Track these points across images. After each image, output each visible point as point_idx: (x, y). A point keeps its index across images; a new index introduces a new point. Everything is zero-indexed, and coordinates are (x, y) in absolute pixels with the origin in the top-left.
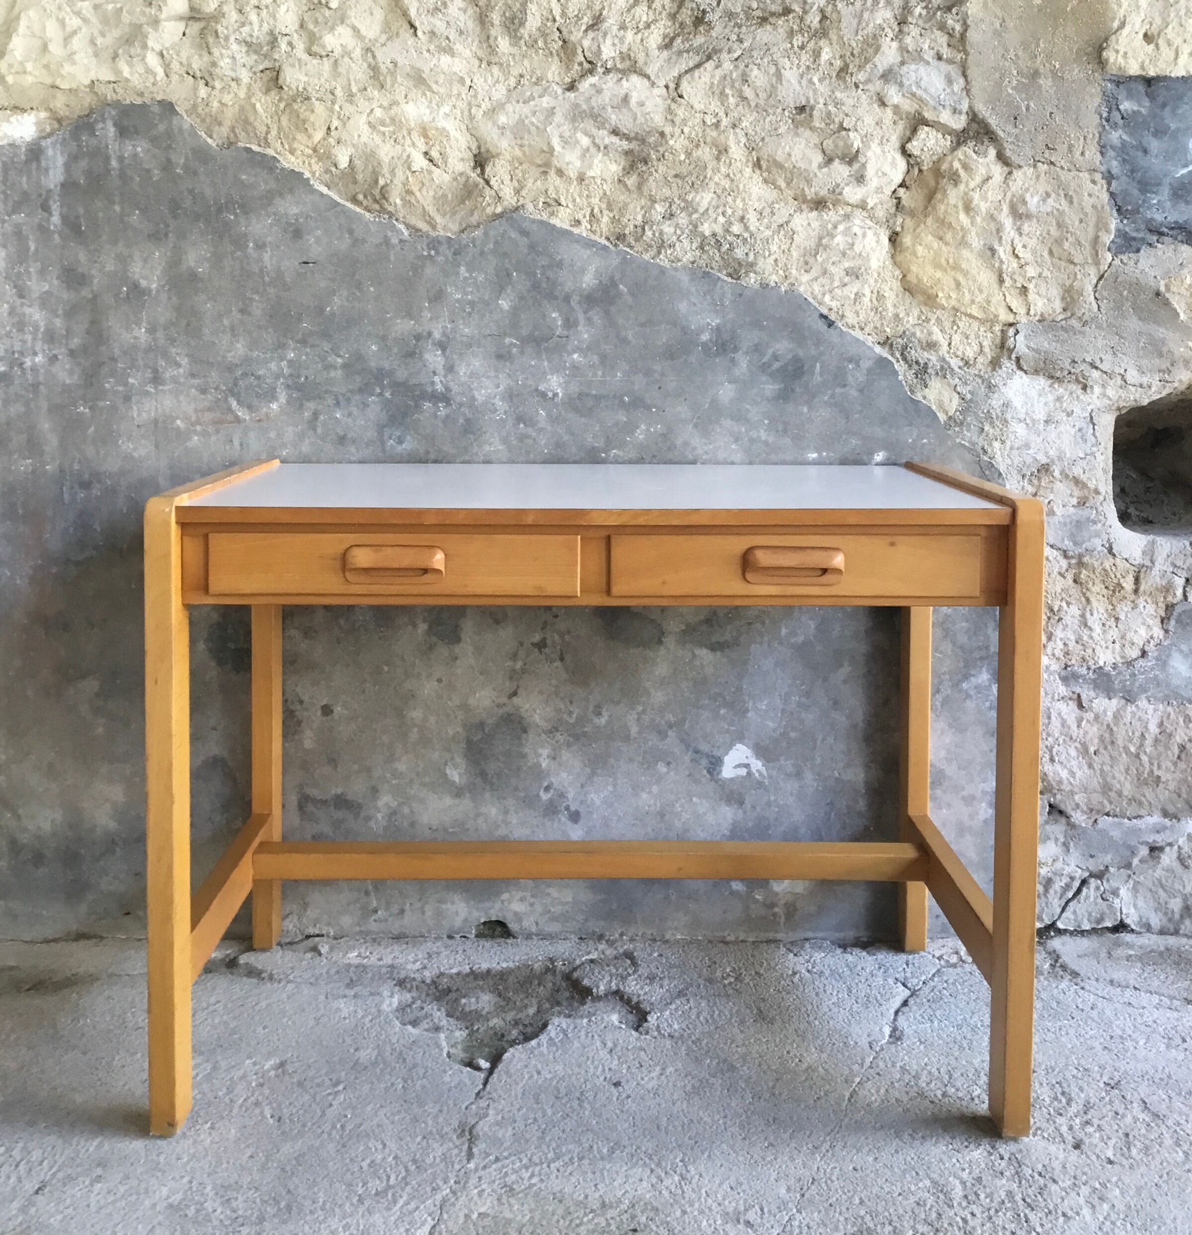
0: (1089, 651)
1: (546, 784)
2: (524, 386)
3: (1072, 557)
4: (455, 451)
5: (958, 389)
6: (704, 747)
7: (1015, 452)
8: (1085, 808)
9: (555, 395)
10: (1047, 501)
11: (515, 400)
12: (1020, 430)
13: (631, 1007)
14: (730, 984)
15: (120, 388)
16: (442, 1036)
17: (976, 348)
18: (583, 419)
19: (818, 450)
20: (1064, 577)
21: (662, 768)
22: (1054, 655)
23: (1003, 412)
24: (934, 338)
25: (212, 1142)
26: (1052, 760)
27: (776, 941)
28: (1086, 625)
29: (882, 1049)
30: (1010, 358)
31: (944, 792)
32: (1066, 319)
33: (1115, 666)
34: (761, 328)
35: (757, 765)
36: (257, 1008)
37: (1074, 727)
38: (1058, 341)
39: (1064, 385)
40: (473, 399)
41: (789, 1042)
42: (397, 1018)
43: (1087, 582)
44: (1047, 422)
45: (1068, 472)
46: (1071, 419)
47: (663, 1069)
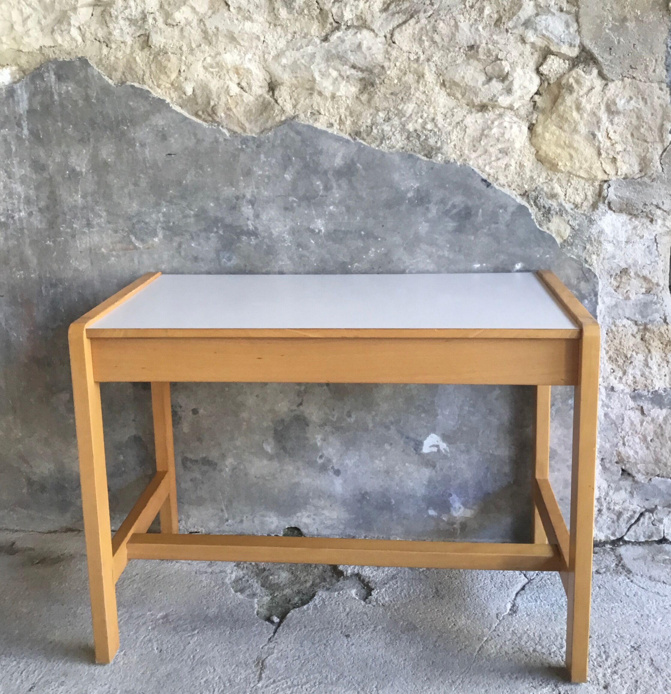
0: (649, 381)
1: (320, 454)
2: (301, 226)
3: (640, 325)
5: (570, 223)
6: (412, 435)
7: (606, 261)
8: (644, 472)
9: (320, 231)
10: (625, 291)
11: (296, 234)
12: (609, 248)
13: (364, 585)
14: (423, 571)
15: (69, 230)
16: (256, 600)
17: (583, 196)
18: (337, 245)
19: (481, 262)
20: (635, 337)
21: (387, 447)
22: (627, 383)
23: (598, 237)
24: (555, 191)
25: (124, 664)
26: (624, 444)
28: (647, 366)
29: (504, 618)
30: (604, 203)
31: (556, 463)
32: (641, 177)
33: (665, 390)
34: (446, 189)
35: (443, 446)
36: (157, 579)
37: (639, 426)
38: (635, 192)
39: (639, 219)
40: (271, 234)
41: (450, 611)
42: (233, 588)
43: (649, 340)
44: (627, 242)
45: (639, 273)
46: (642, 240)
47: (375, 627)
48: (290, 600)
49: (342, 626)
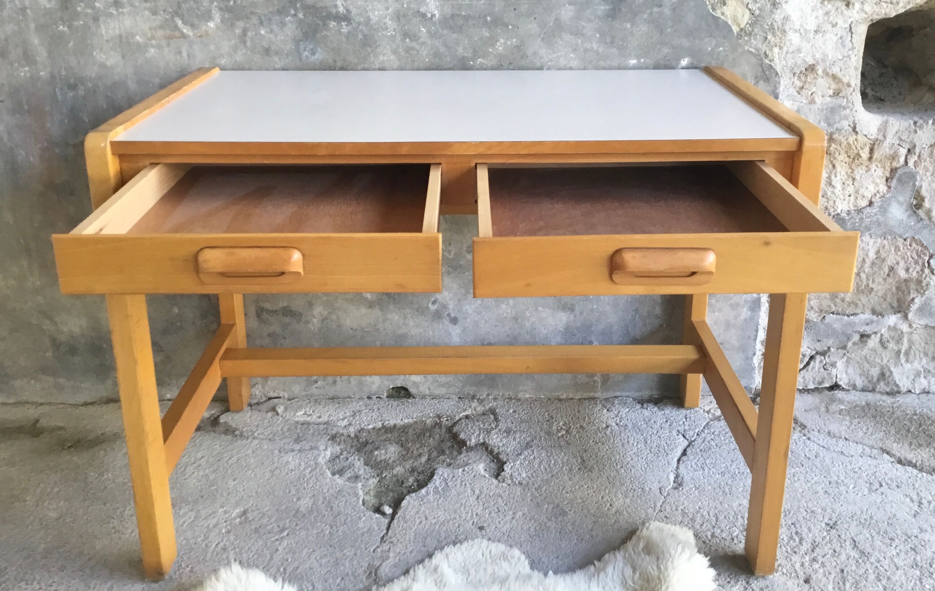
0: (831, 203)
1: (433, 299)
2: (409, 8)
4: (356, 61)
5: (750, 6)
7: (790, 56)
8: (817, 309)
9: (433, 15)
10: (810, 93)
11: (402, 20)
12: (794, 38)
13: (493, 456)
14: (562, 436)
15: (89, 11)
16: (360, 485)
18: (455, 35)
19: (638, 57)
23: (783, 24)
27: (593, 398)
28: (830, 184)
29: (668, 494)
31: (717, 301)
33: (849, 213)
36: (230, 462)
40: (369, 19)
41: (603, 488)
42: (329, 469)
43: (834, 153)
44: (816, 32)
45: (828, 70)
46: (834, 29)
47: (514, 513)
48: (403, 482)
49: (472, 515)
